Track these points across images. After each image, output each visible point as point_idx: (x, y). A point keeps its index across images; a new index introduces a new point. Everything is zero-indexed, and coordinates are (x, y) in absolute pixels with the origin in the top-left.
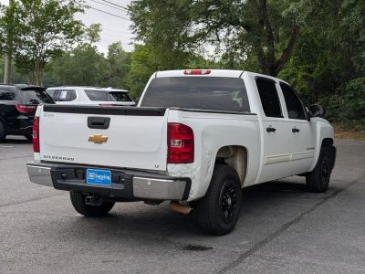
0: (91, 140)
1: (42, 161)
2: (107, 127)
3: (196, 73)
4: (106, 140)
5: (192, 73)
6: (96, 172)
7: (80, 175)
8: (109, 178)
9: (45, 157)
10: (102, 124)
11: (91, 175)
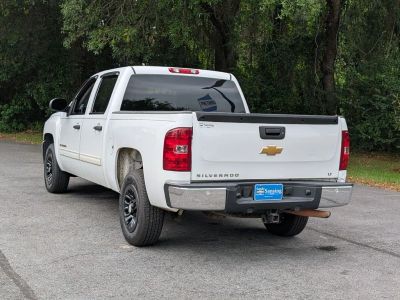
0: (264, 152)
1: (192, 182)
2: (282, 137)
3: (185, 72)
4: (279, 151)
5: (180, 72)
6: (265, 187)
7: (247, 192)
8: (280, 192)
9: (199, 176)
10: (278, 134)
11: (259, 191)
